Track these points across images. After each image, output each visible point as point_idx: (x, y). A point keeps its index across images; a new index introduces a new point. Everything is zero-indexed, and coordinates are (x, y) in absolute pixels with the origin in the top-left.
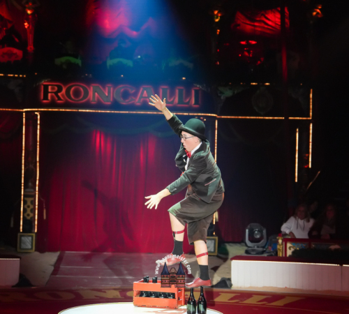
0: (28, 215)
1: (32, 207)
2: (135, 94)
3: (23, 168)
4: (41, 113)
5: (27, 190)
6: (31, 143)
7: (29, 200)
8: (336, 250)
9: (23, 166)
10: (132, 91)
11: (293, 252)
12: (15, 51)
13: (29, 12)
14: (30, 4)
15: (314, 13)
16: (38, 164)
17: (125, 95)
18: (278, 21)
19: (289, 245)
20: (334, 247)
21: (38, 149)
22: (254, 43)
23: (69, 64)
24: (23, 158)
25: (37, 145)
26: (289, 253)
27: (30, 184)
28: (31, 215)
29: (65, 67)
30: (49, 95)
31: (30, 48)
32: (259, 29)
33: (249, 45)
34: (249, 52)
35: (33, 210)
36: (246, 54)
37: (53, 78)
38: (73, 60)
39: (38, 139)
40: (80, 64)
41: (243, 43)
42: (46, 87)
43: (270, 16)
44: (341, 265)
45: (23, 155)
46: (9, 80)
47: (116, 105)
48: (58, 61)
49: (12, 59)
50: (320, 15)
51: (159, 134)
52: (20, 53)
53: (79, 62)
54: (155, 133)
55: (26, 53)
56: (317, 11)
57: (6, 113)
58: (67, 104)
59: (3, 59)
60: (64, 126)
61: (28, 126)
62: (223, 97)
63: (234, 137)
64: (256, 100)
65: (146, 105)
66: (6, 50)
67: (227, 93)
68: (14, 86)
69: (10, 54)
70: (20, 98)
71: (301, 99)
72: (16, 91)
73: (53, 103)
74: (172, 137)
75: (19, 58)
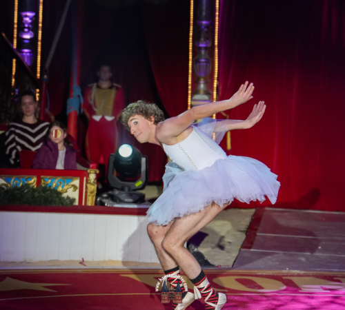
3: (191, 57)
5: (196, 97)
6: (204, 14)
9: (191, 53)
16: (216, 51)
21: (217, 23)
24: (191, 39)
25: (214, 16)
39: (217, 6)
45: (191, 34)
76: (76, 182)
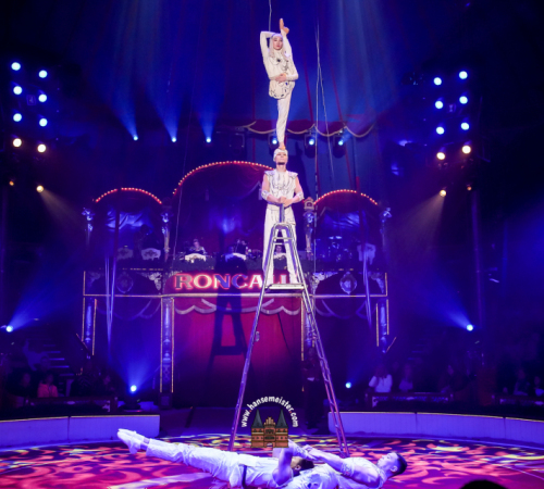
0: (166, 379)
1: (169, 373)
2: (248, 282)
4: (176, 298)
5: (165, 359)
6: (167, 322)
7: (167, 367)
8: (411, 401)
9: (162, 340)
10: (245, 278)
12: (155, 250)
13: (165, 221)
14: (167, 215)
15: (385, 215)
16: (173, 338)
17: (241, 281)
18: (357, 220)
20: (409, 398)
22: (339, 238)
23: (197, 260)
24: (161, 334)
25: (171, 323)
26: (374, 404)
27: (167, 355)
28: (169, 379)
29: (193, 262)
30: (181, 284)
31: (167, 250)
32: (343, 227)
33: (335, 240)
34: (337, 245)
35: (170, 375)
36: (334, 246)
37: (184, 272)
38: (199, 256)
39: (173, 319)
40: (205, 259)
41: (331, 238)
42: (178, 278)
43: (351, 217)
44: (416, 413)
45: (161, 331)
46: (150, 273)
47: (233, 289)
48: (187, 258)
49: (153, 257)
50: (390, 216)
51: (268, 312)
52: (158, 252)
53: (204, 257)
54: (264, 311)
55: (163, 253)
56: (387, 213)
57: (149, 299)
58: (195, 290)
59: (146, 258)
60: (193, 307)
61: (165, 308)
62: (317, 281)
63: (327, 312)
64: (344, 282)
65: (256, 289)
66: (148, 250)
67: (320, 277)
68: (154, 277)
69: (151, 253)
70: (159, 287)
71: (378, 280)
72: (156, 281)
73: (184, 290)
74: (278, 314)
75: (158, 256)
76: (109, 402)
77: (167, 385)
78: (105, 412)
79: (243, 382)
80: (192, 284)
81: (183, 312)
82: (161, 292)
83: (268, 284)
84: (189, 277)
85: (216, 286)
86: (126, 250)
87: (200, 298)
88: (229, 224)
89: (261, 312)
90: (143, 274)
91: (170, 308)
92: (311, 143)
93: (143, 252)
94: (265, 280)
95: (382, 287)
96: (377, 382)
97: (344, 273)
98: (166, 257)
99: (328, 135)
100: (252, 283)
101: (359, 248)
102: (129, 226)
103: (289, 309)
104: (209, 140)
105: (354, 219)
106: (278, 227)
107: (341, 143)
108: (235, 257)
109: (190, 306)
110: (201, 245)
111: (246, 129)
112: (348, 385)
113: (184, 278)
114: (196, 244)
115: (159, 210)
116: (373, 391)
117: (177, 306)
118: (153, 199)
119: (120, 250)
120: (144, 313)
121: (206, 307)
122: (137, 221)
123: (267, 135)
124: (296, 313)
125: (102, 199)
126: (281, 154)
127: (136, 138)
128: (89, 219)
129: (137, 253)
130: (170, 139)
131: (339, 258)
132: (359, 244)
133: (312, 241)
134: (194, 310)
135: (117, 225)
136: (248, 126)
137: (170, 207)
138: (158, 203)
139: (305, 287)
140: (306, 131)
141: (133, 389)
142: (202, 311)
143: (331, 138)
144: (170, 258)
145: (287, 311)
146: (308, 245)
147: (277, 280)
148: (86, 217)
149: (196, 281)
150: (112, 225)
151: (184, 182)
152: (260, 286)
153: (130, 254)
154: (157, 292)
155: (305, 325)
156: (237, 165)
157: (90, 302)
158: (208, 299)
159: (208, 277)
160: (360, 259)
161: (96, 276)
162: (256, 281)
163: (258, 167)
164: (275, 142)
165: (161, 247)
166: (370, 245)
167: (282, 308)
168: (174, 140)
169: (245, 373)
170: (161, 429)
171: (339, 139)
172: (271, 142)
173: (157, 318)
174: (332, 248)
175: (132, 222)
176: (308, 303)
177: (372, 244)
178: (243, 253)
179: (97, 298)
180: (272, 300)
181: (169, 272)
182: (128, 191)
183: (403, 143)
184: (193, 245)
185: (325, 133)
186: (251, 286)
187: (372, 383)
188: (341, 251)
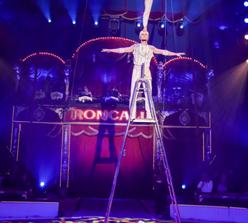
0: (64, 178)
1: (66, 174)
2: (119, 115)
4: (72, 125)
5: (64, 165)
6: (66, 141)
7: (64, 170)
8: (226, 199)
9: (62, 152)
10: (117, 113)
11: (203, 200)
13: (67, 75)
14: (68, 70)
15: (210, 74)
16: (69, 151)
17: (114, 115)
18: (191, 77)
19: (200, 196)
20: (225, 197)
21: (70, 143)
22: (179, 88)
23: (86, 100)
25: (69, 141)
26: (201, 200)
27: (65, 162)
28: (66, 178)
29: (83, 101)
30: (75, 116)
31: (67, 93)
32: (182, 82)
33: (177, 90)
34: (177, 93)
35: (66, 176)
36: (176, 94)
37: (78, 108)
38: (88, 98)
40: (91, 100)
41: (174, 88)
42: (74, 112)
43: (187, 75)
44: (229, 207)
46: (56, 108)
47: (109, 120)
48: (80, 99)
49: (58, 98)
50: (213, 75)
51: (132, 136)
52: (62, 95)
53: (91, 99)
54: (129, 135)
55: (64, 95)
56: (211, 73)
57: (54, 125)
58: (85, 120)
59: (53, 98)
60: (83, 131)
61: (64, 131)
62: (164, 117)
63: (171, 137)
64: (182, 117)
65: (124, 121)
66: (55, 93)
67: (166, 114)
68: (58, 111)
69: (57, 95)
70: (61, 118)
71: (205, 117)
72: (60, 113)
73: (78, 120)
74: (138, 137)
75: (61, 97)
76: (26, 192)
77: (64, 183)
78: (23, 199)
79: (114, 183)
80: (83, 116)
81: (76, 134)
82: (62, 120)
83: (132, 118)
84: (81, 111)
85: (98, 118)
86: (41, 93)
87: (88, 125)
88: (107, 78)
89: (127, 136)
90: (51, 109)
91: (67, 131)
92: (163, 26)
93: (52, 94)
94: (131, 115)
95: (206, 121)
96: (203, 185)
97: (182, 112)
98: (67, 98)
99: (174, 22)
100: (122, 116)
101: (192, 95)
102: (43, 77)
103: (145, 134)
104: (96, 23)
105: (189, 77)
106: (140, 81)
107: (182, 27)
108: (111, 99)
109: (81, 131)
110: (89, 91)
111: (121, 17)
112: (184, 187)
113: (78, 112)
114: (86, 90)
115: (63, 67)
116: (200, 191)
117: (73, 130)
118: (59, 60)
119: (37, 92)
120: (51, 134)
121: (91, 131)
122: (49, 74)
123: (134, 20)
124: (150, 137)
125: (27, 59)
126: (144, 34)
127: (50, 21)
128: (18, 72)
129: (48, 95)
130: (72, 22)
131: (179, 101)
132: (192, 93)
133: (162, 90)
134: (83, 133)
135: (36, 76)
136: (122, 15)
137: (70, 66)
138: (62, 63)
139: (157, 121)
140: (159, 19)
141: (42, 184)
142: (89, 134)
143: (175, 23)
144: (69, 98)
145: (144, 136)
146: (159, 92)
147: (138, 115)
148: (16, 70)
149: (85, 114)
150: (32, 76)
151: (80, 50)
152: (127, 119)
153: (43, 95)
154: (59, 121)
155: (156, 145)
156: (114, 40)
157: (16, 126)
158: (92, 126)
159: (93, 112)
160: (193, 103)
161: (21, 109)
162: (124, 115)
163: (128, 41)
164: (139, 25)
165: (63, 91)
166: (199, 94)
167: (141, 133)
168: (74, 23)
169: (115, 177)
170: (59, 212)
171: (181, 24)
172: (136, 25)
173: (60, 137)
174: (175, 95)
175: (45, 75)
176: (158, 131)
177: (201, 93)
178: (117, 97)
179: (21, 123)
180: (134, 129)
181: (68, 108)
182: (43, 55)
183: (223, 28)
184: (83, 90)
185: (172, 20)
186: (121, 119)
187: (199, 186)
188: (180, 97)
